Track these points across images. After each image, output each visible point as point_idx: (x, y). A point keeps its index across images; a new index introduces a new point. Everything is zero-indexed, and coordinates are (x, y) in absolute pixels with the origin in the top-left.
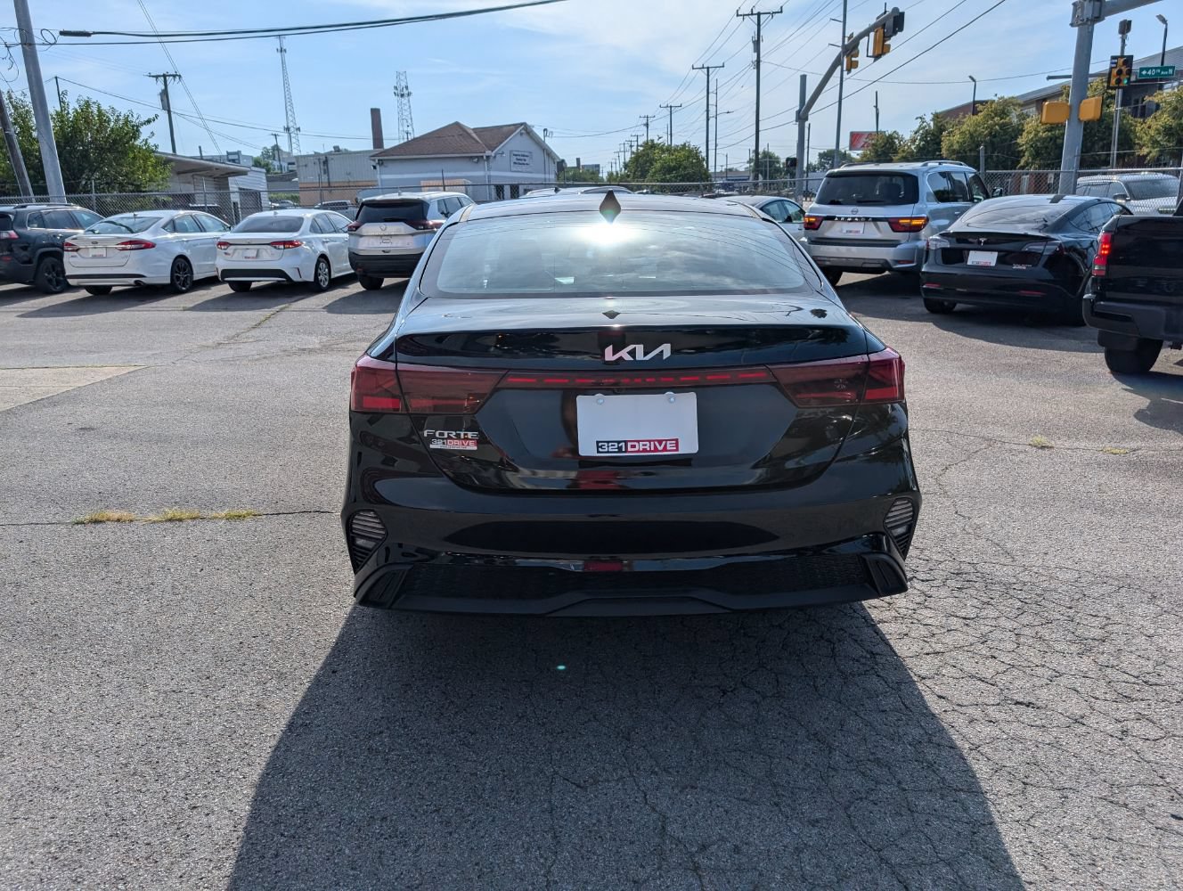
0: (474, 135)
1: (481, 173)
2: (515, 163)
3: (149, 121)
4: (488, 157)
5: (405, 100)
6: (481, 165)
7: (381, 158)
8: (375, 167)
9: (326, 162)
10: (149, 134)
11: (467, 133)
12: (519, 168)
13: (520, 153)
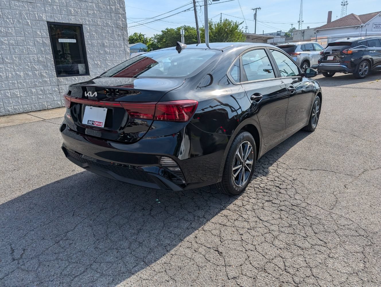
0: (358, 18)
1: (358, 33)
2: (374, 28)
3: (241, 23)
4: (362, 26)
5: (345, 7)
6: (358, 30)
7: (317, 30)
8: (315, 33)
9: (303, 33)
10: (242, 28)
11: (355, 17)
12: (376, 29)
13: (378, 24)
